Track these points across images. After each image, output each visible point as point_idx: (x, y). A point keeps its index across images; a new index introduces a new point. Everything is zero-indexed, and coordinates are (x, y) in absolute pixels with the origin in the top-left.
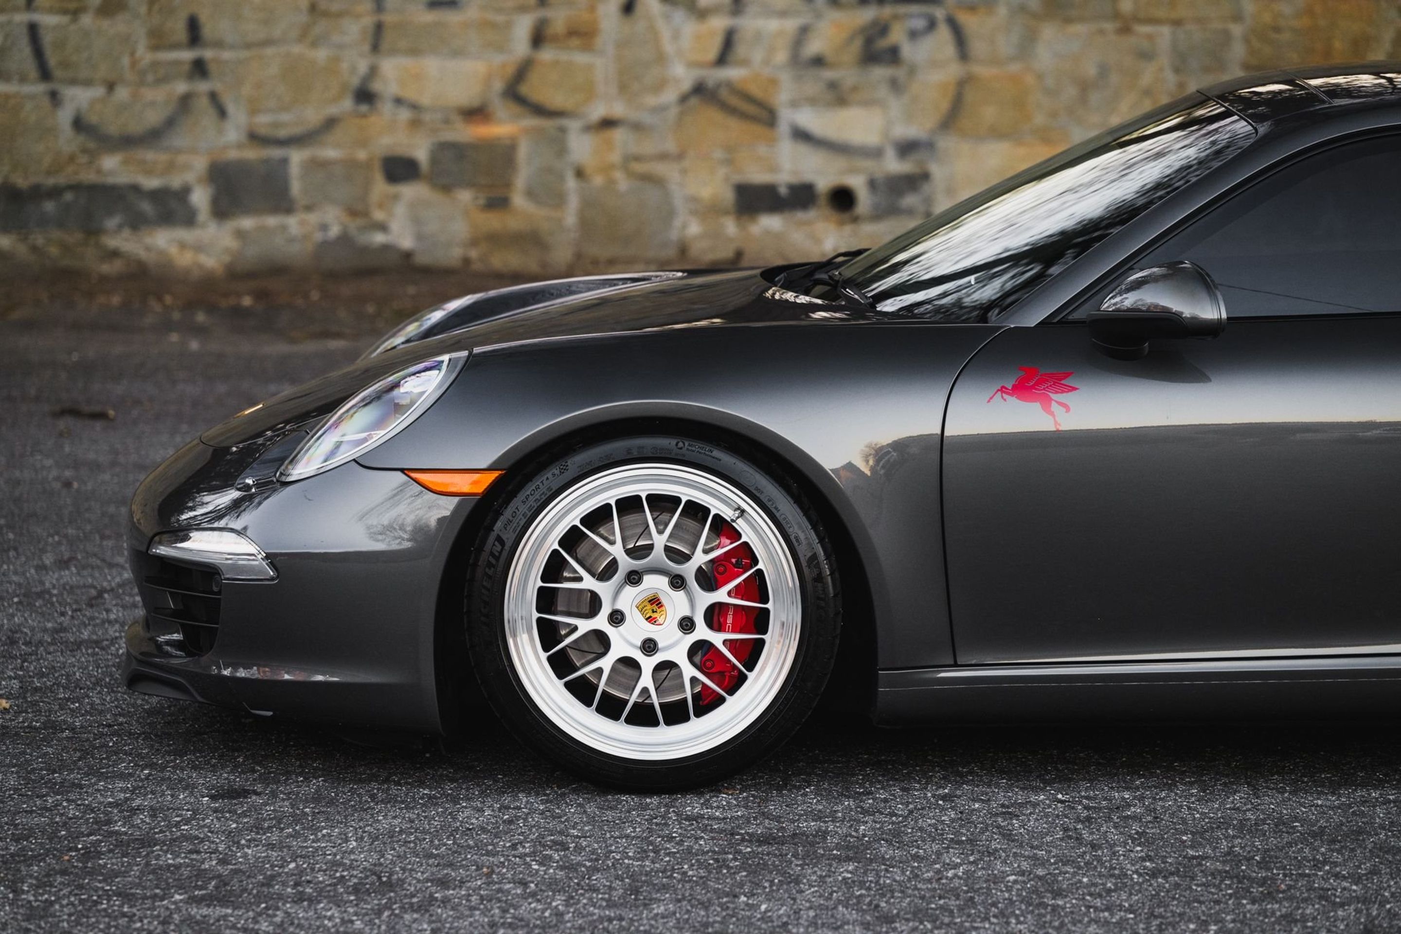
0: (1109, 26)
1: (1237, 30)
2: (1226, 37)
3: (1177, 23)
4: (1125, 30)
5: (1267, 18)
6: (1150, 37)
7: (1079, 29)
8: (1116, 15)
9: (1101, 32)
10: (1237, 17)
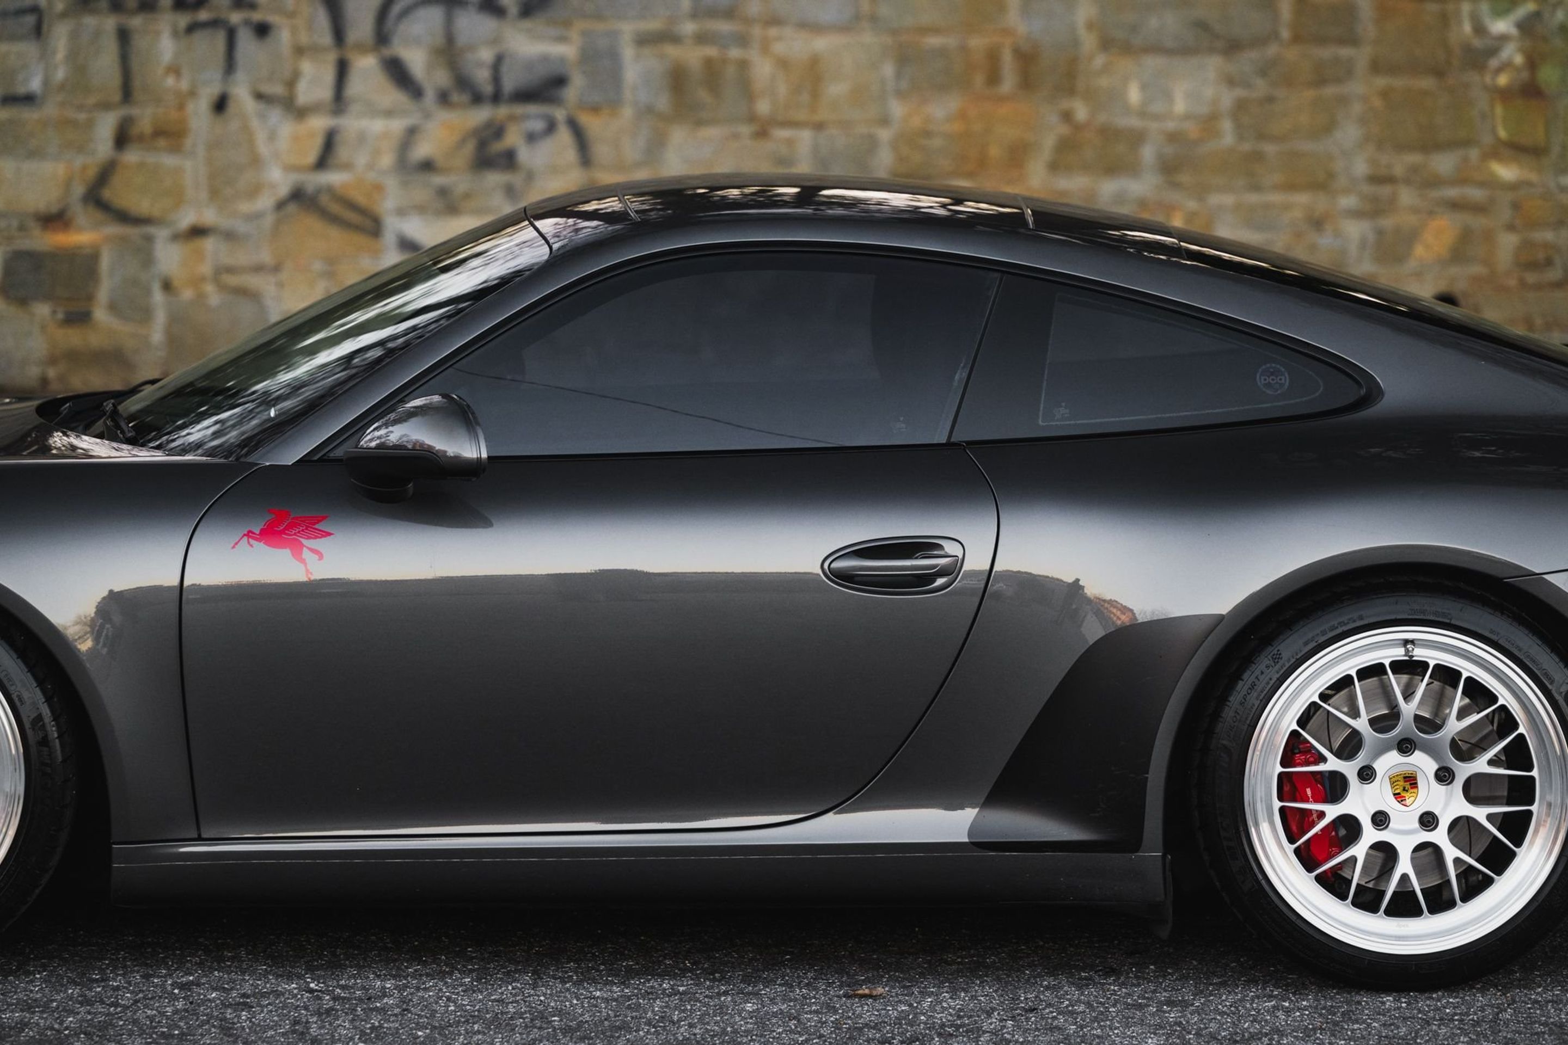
0: (745, 130)
1: (885, 135)
2: (872, 144)
3: (819, 127)
4: (762, 134)
5: (916, 122)
6: (790, 142)
7: (712, 132)
8: (752, 118)
9: (736, 136)
10: (884, 121)
